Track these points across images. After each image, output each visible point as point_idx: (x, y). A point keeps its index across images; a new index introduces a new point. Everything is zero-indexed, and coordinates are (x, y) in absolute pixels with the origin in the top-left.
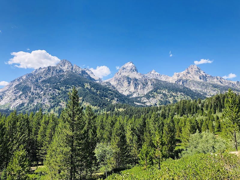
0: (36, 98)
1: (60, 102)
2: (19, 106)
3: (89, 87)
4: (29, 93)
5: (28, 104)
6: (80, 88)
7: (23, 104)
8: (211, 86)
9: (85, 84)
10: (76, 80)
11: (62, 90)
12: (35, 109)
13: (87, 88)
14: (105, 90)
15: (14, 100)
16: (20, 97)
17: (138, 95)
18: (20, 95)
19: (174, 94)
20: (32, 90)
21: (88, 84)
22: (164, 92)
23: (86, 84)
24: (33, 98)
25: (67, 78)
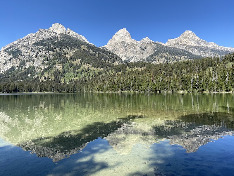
0: (27, 61)
1: (55, 64)
2: (9, 70)
3: (87, 49)
4: (19, 56)
5: (19, 68)
6: (77, 49)
7: (13, 68)
8: (210, 50)
9: (81, 46)
10: (71, 42)
11: (57, 51)
12: (27, 72)
13: (85, 50)
14: (104, 52)
15: (4, 64)
16: (10, 60)
17: (136, 59)
18: (11, 59)
19: (177, 57)
20: (23, 53)
21: (85, 47)
22: (166, 56)
23: (83, 46)
24: (24, 61)
25: (61, 39)
